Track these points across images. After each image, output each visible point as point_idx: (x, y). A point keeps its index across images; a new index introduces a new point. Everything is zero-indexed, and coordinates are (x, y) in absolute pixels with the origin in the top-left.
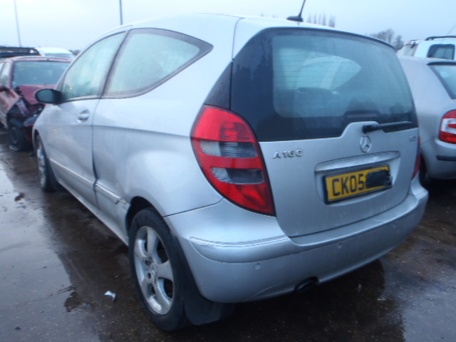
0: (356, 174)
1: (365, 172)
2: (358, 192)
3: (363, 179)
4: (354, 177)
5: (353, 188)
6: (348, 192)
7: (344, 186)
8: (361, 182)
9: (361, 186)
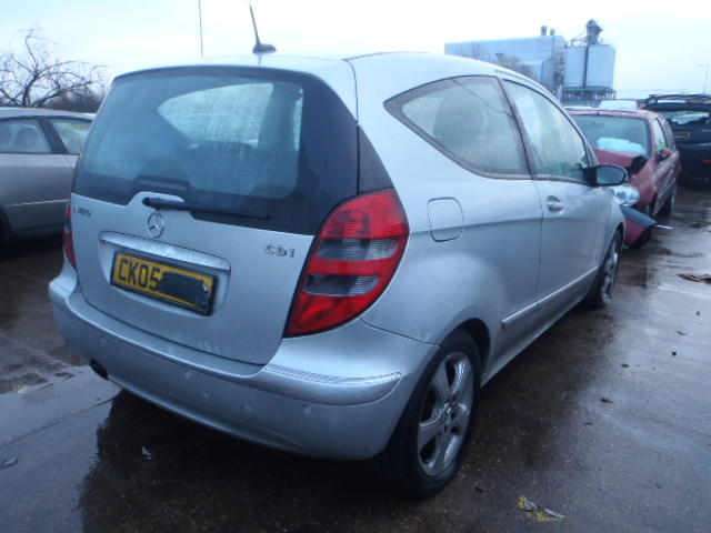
0: (151, 266)
1: (164, 269)
2: (147, 289)
3: (159, 276)
4: (146, 267)
5: (143, 281)
6: (135, 283)
7: (132, 273)
8: (153, 279)
9: (154, 284)
